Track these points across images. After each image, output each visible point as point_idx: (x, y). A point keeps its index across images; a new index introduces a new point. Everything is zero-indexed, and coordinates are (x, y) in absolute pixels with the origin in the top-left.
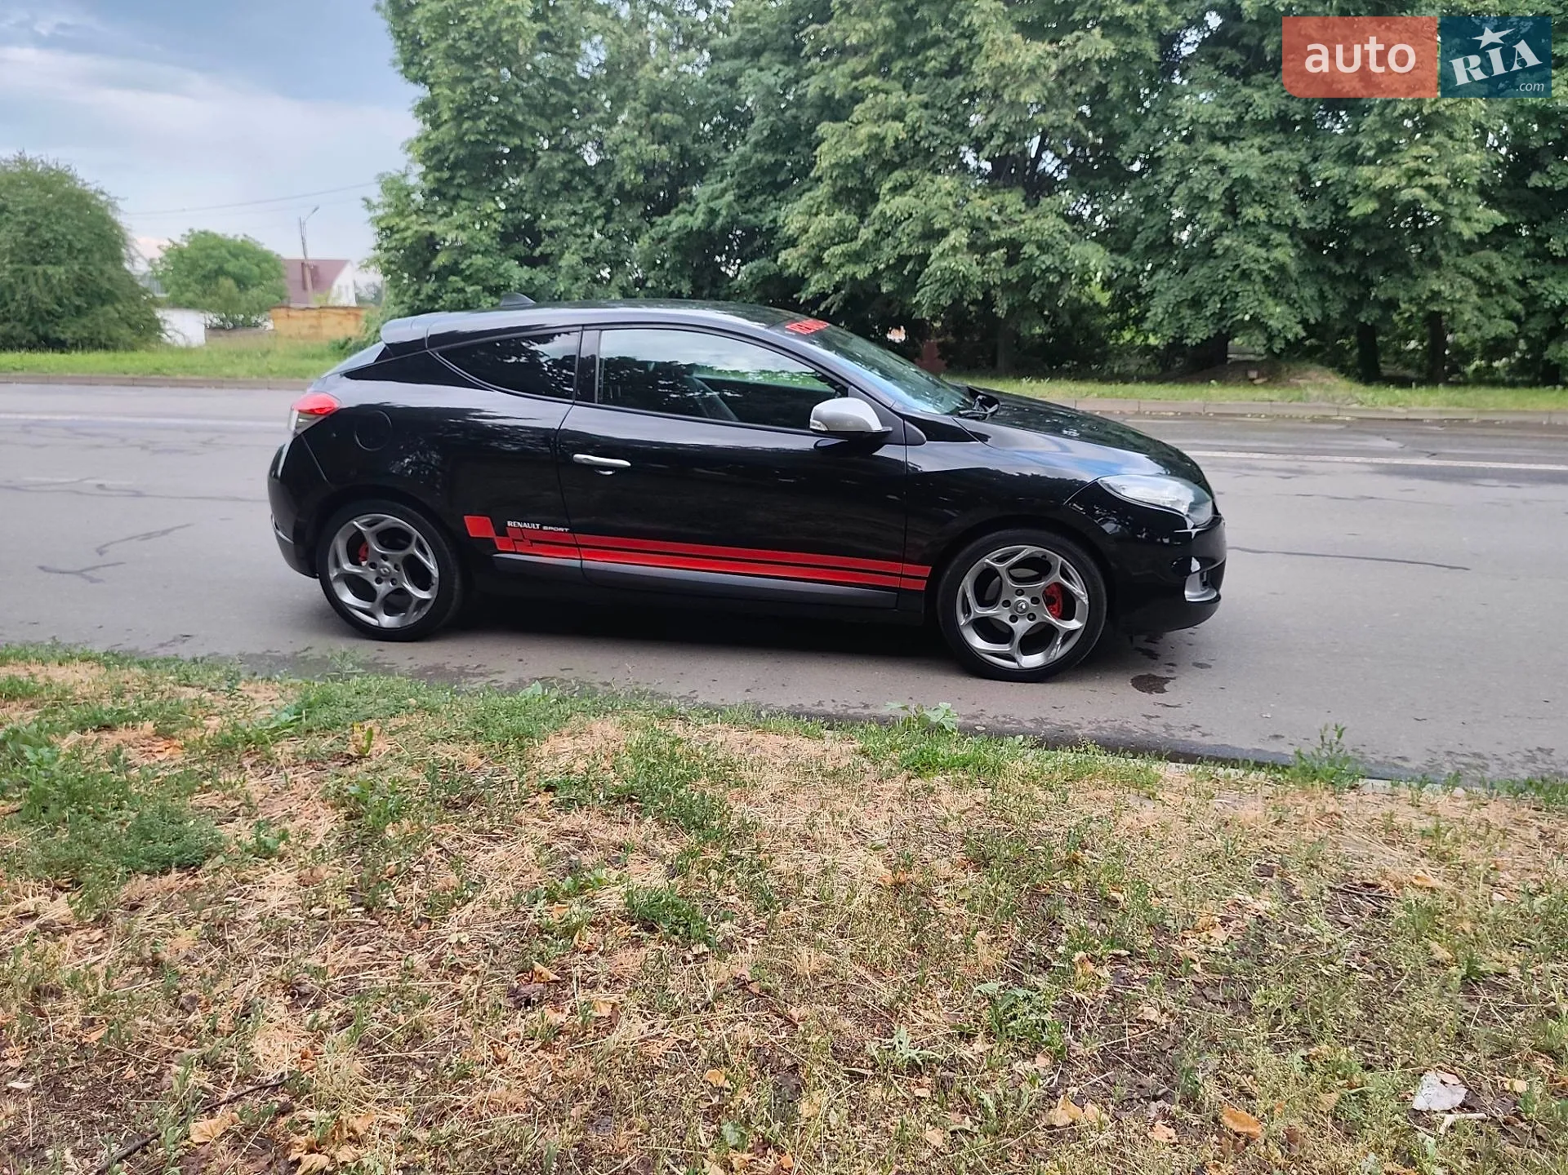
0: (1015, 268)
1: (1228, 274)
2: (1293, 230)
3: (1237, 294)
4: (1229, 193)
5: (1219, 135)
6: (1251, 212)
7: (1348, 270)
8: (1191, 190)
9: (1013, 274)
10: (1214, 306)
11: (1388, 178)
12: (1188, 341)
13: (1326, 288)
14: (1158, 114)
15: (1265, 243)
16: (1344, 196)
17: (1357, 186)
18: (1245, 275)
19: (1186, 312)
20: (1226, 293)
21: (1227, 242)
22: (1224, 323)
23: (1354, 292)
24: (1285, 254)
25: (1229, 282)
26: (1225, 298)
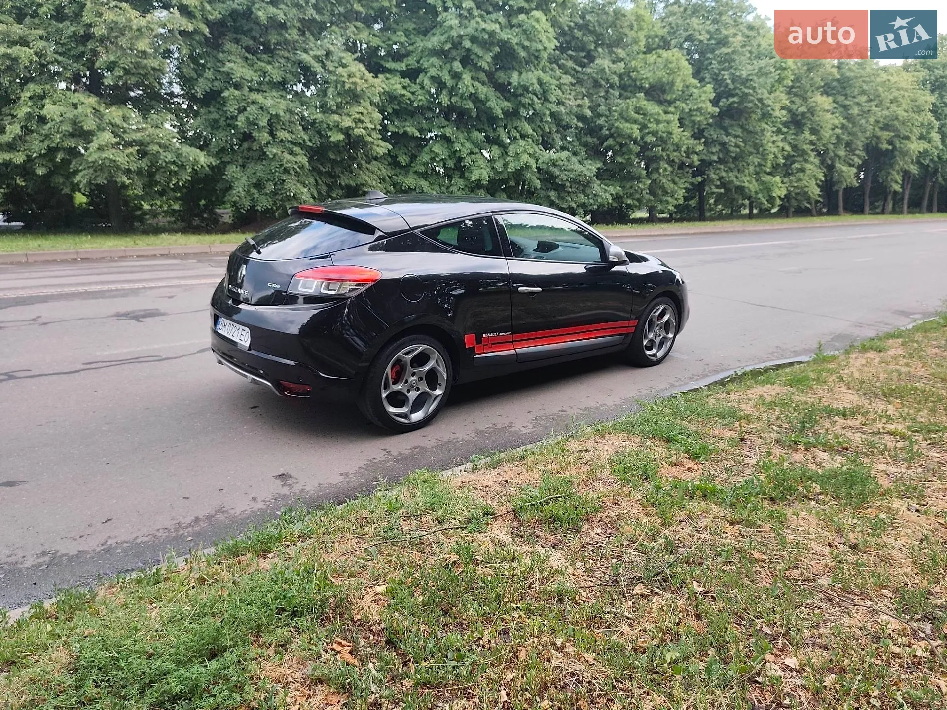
0: (145, 160)
1: (277, 169)
2: (302, 146)
3: (284, 181)
4: (270, 123)
5: (254, 88)
6: (282, 135)
7: (327, 169)
8: (248, 118)
9: (144, 164)
10: (270, 187)
11: (347, 123)
12: (259, 208)
13: (318, 179)
14: (212, 70)
15: (291, 153)
16: (324, 130)
17: (329, 125)
18: (286, 171)
19: (255, 191)
20: (277, 180)
21: (275, 151)
22: (277, 197)
23: (329, 181)
24: (304, 160)
25: (277, 174)
26: (276, 183)
